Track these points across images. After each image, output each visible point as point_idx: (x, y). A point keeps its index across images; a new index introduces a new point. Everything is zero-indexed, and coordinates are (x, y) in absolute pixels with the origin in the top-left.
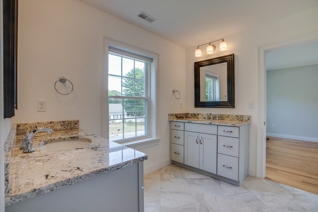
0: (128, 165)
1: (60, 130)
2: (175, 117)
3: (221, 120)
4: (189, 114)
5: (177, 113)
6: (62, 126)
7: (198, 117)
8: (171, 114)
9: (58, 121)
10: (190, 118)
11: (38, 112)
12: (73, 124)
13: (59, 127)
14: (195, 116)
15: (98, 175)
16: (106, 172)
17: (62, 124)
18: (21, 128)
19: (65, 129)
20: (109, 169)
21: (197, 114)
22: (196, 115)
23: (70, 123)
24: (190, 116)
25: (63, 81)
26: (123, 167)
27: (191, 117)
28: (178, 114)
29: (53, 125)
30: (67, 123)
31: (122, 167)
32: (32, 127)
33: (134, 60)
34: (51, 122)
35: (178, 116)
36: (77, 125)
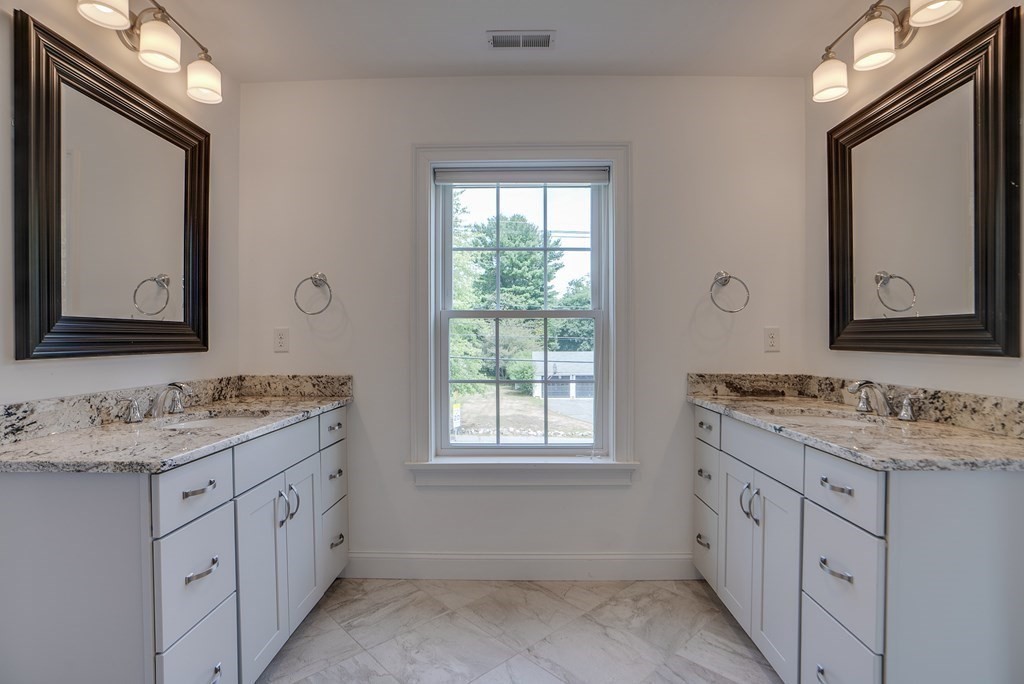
0: (100, 469)
1: (310, 395)
2: (722, 389)
3: (937, 421)
4: (810, 377)
5: (736, 372)
6: (314, 386)
7: (842, 397)
8: (701, 376)
9: (309, 374)
10: (815, 397)
11: (276, 352)
12: (337, 385)
13: (308, 388)
14: (831, 389)
15: (39, 471)
16: (52, 469)
17: (315, 381)
18: (246, 383)
19: (320, 394)
20: (61, 466)
21: (839, 380)
22: (836, 386)
23: (331, 380)
24: (814, 388)
25: (319, 282)
26: (90, 471)
27: (817, 393)
28: (742, 378)
29: (297, 383)
30: (324, 380)
31: (87, 469)
32: (263, 384)
33: (545, 187)
34: (294, 377)
35: (746, 386)
36: (345, 388)
